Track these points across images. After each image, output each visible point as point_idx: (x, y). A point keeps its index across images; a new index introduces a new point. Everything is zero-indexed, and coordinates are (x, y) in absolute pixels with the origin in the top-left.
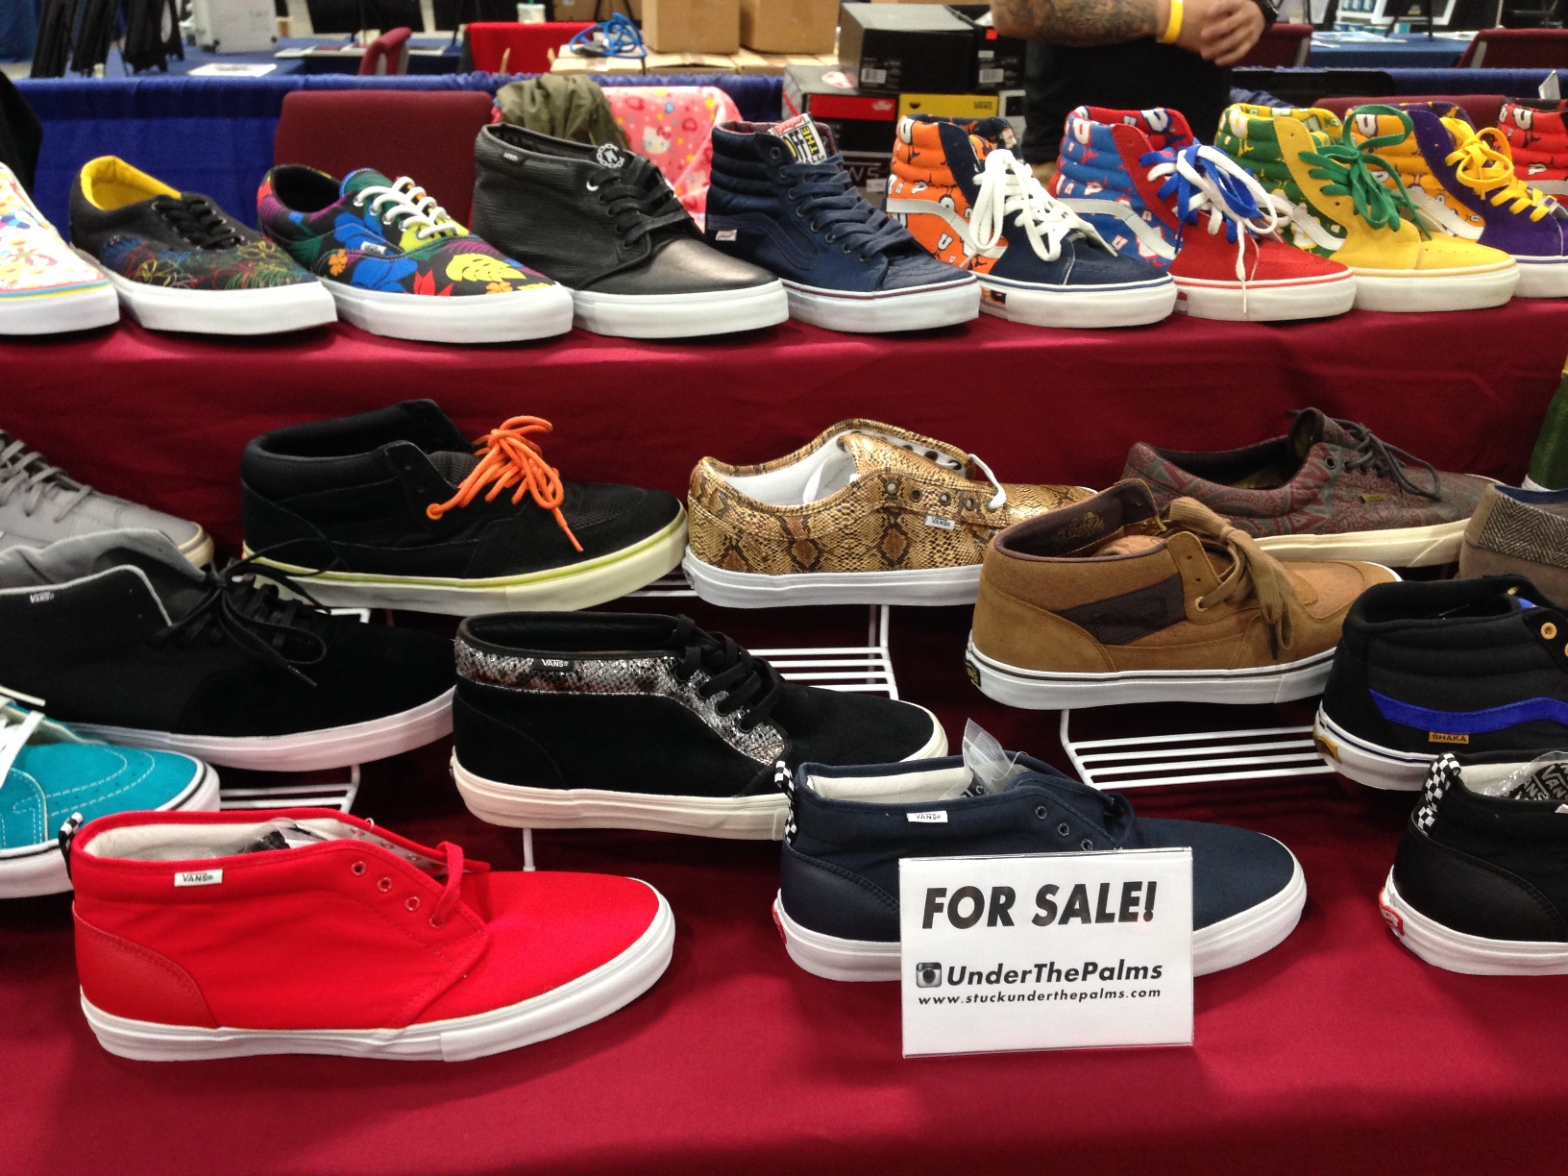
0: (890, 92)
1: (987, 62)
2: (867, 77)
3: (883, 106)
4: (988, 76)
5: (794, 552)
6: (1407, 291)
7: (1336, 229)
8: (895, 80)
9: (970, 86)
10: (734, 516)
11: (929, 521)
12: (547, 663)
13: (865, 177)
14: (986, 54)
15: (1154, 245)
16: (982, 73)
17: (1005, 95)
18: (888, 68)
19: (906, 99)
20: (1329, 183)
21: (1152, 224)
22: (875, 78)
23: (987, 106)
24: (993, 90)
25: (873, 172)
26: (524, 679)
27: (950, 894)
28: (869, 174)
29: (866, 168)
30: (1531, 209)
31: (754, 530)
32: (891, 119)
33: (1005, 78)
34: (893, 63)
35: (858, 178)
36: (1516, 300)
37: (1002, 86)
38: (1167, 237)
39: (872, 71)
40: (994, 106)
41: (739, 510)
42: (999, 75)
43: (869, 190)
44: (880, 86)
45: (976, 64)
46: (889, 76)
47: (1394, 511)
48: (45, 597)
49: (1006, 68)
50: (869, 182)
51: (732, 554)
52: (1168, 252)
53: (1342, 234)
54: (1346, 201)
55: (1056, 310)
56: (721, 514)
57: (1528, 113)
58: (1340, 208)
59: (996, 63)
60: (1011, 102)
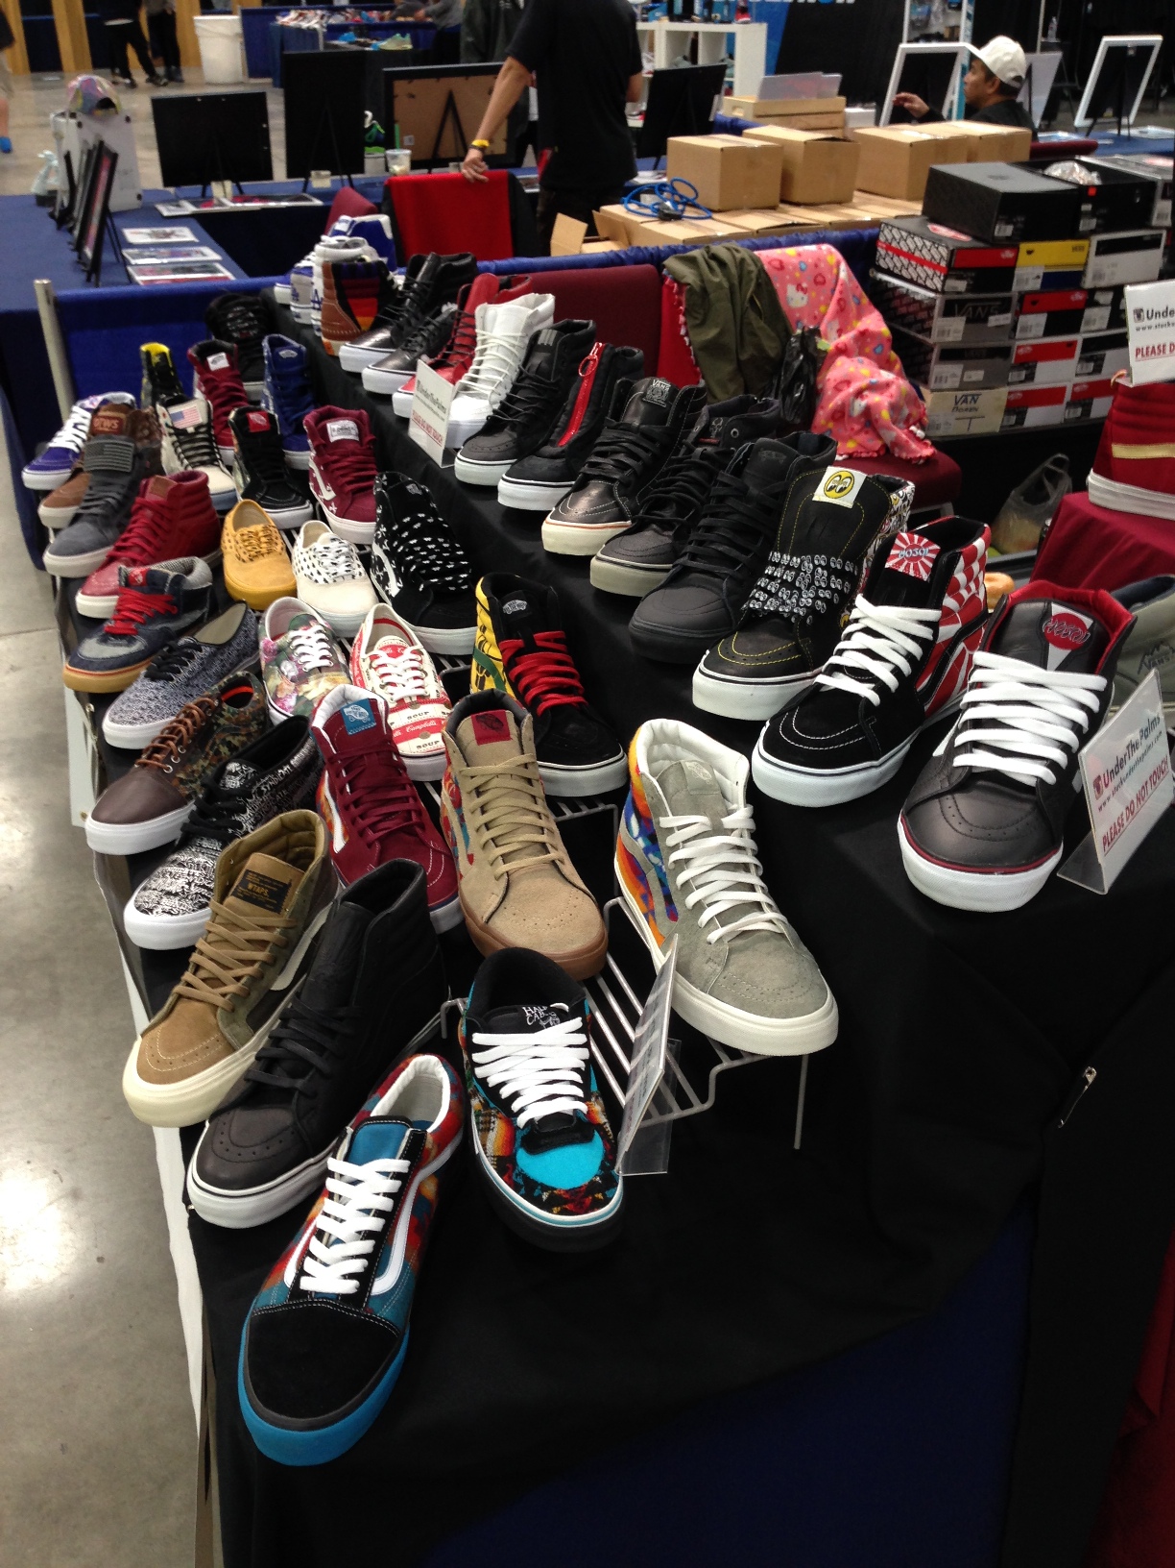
0: (1012, 243)
1: (1086, 213)
2: (999, 232)
3: (1008, 254)
4: (1087, 224)
8: (1019, 233)
13: (988, 314)
14: (1087, 207)
16: (1082, 222)
17: (1096, 239)
18: (1014, 224)
19: (1024, 247)
22: (1004, 232)
23: (1081, 248)
24: (1086, 236)
25: (996, 309)
28: (991, 311)
29: (990, 306)
32: (1012, 264)
33: (1097, 225)
34: (1019, 219)
35: (983, 316)
37: (1094, 232)
39: (1003, 227)
40: (1087, 248)
42: (1093, 223)
43: (989, 324)
44: (1007, 238)
45: (1078, 215)
46: (1015, 230)
49: (1098, 217)
50: (990, 317)
59: (1092, 214)
60: (1100, 244)
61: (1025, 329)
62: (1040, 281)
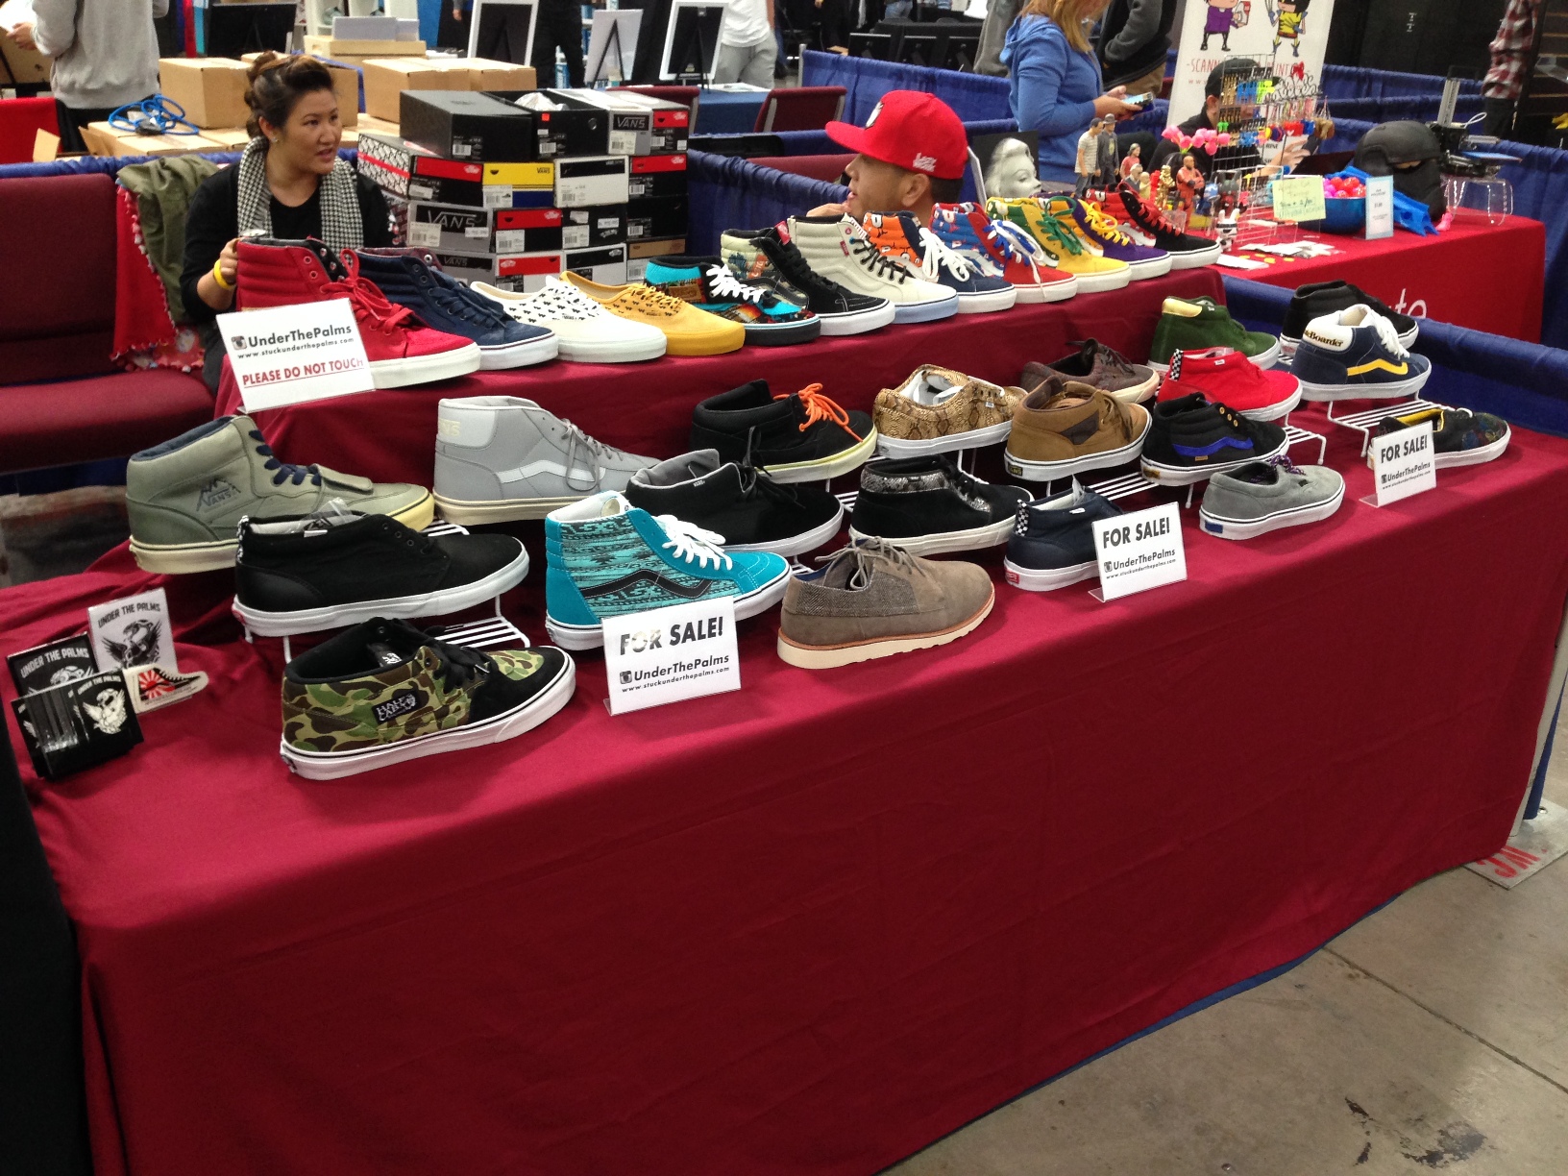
0: (476, 161)
1: (544, 137)
2: (457, 151)
3: (472, 169)
4: (546, 148)
5: (939, 427)
6: (1094, 283)
7: (1054, 256)
8: (478, 153)
9: (532, 156)
10: (916, 413)
11: (987, 405)
12: (912, 478)
13: (464, 225)
14: (543, 132)
15: (990, 270)
16: (541, 145)
17: (559, 162)
18: (473, 144)
19: (489, 167)
20: (1050, 235)
21: (988, 260)
22: (463, 151)
23: (546, 171)
24: (549, 159)
25: (470, 221)
26: (906, 487)
27: (1110, 533)
28: (467, 223)
29: (465, 218)
30: (1121, 240)
31: (925, 418)
32: (478, 180)
33: (557, 149)
34: (476, 140)
35: (459, 226)
36: (1132, 283)
37: (555, 156)
38: (997, 265)
39: (461, 146)
40: (552, 170)
41: (918, 409)
42: (553, 148)
43: (467, 235)
44: (468, 157)
45: (536, 141)
46: (474, 150)
47: (1125, 381)
48: (701, 483)
49: (558, 142)
50: (467, 229)
51: (915, 432)
52: (1000, 273)
53: (1057, 258)
54: (1058, 243)
55: (973, 305)
56: (908, 413)
57: (1103, 194)
58: (1055, 246)
59: (550, 139)
60: (564, 167)
61: (504, 244)
62: (511, 199)
